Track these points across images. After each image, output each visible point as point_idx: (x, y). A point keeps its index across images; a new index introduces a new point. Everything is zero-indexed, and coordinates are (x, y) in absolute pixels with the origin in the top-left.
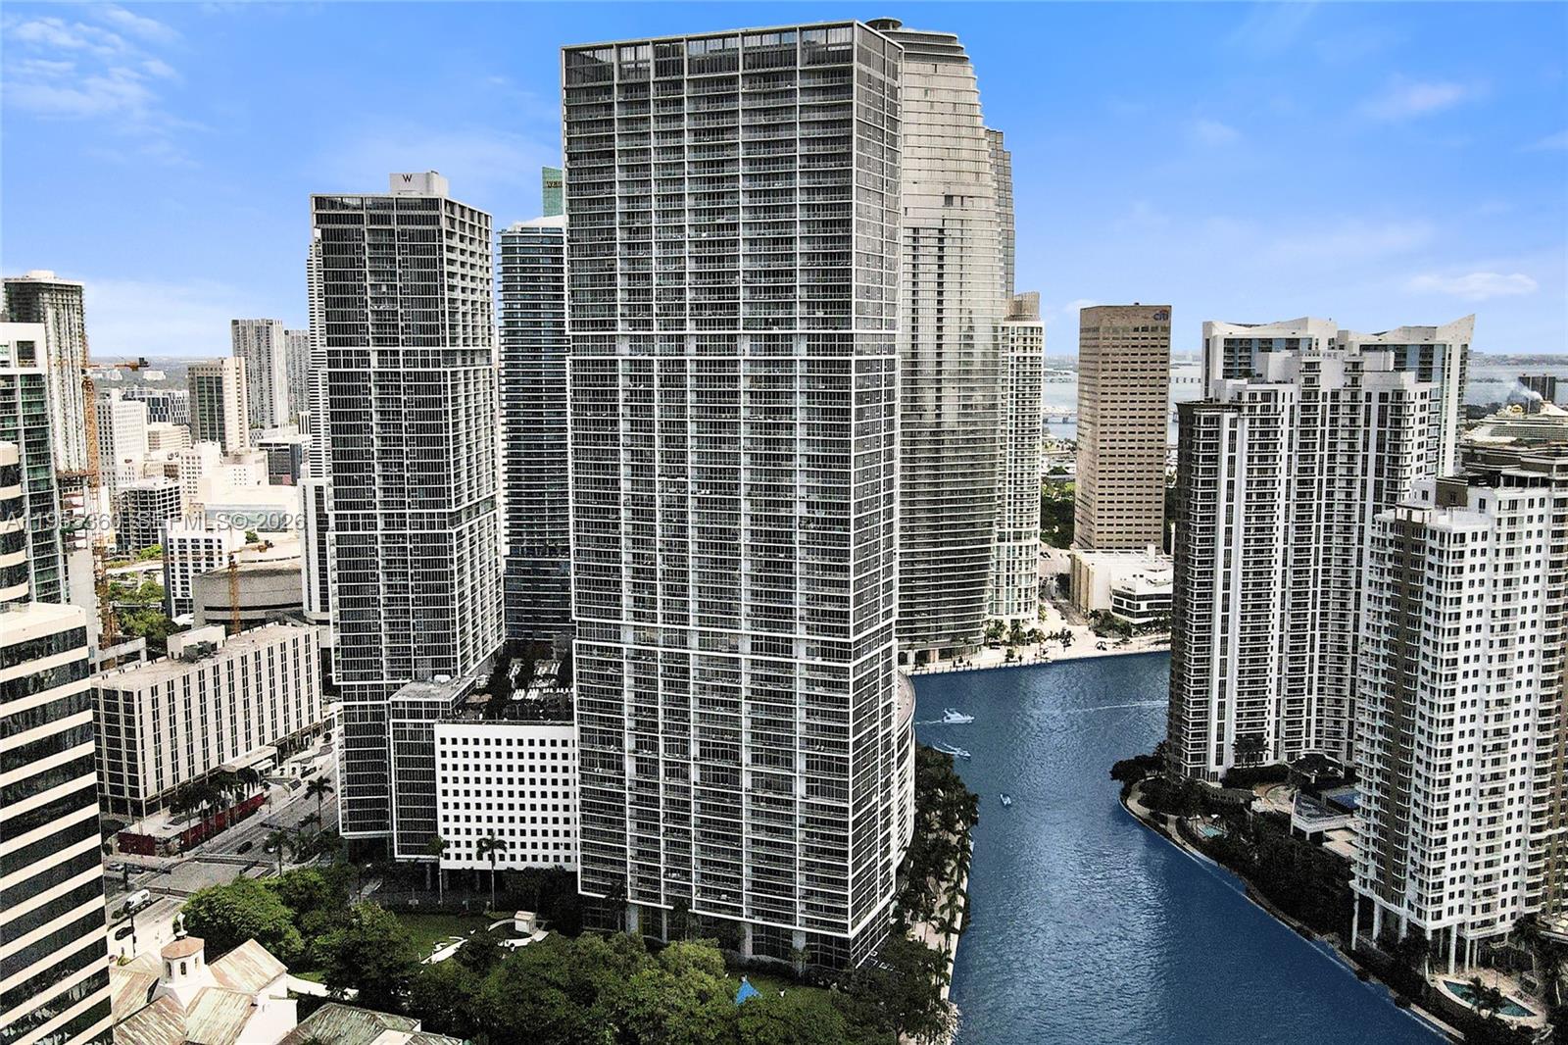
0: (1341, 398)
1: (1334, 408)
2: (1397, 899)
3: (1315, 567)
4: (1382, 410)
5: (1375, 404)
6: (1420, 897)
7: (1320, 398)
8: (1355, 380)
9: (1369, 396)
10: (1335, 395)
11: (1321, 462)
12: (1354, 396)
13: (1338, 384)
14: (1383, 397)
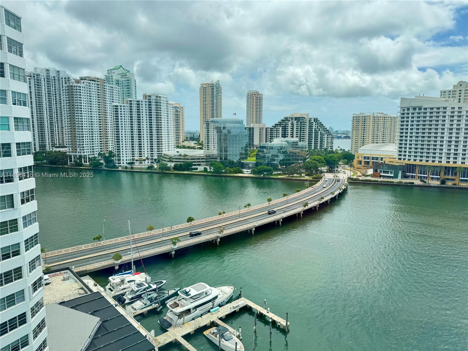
0: (56, 78)
1: (54, 80)
2: (76, 152)
3: (54, 110)
4: (65, 81)
5: (64, 79)
6: (80, 150)
7: (51, 77)
8: (58, 75)
9: (62, 78)
10: (54, 77)
11: (53, 90)
12: (59, 78)
13: (55, 75)
14: (65, 78)
